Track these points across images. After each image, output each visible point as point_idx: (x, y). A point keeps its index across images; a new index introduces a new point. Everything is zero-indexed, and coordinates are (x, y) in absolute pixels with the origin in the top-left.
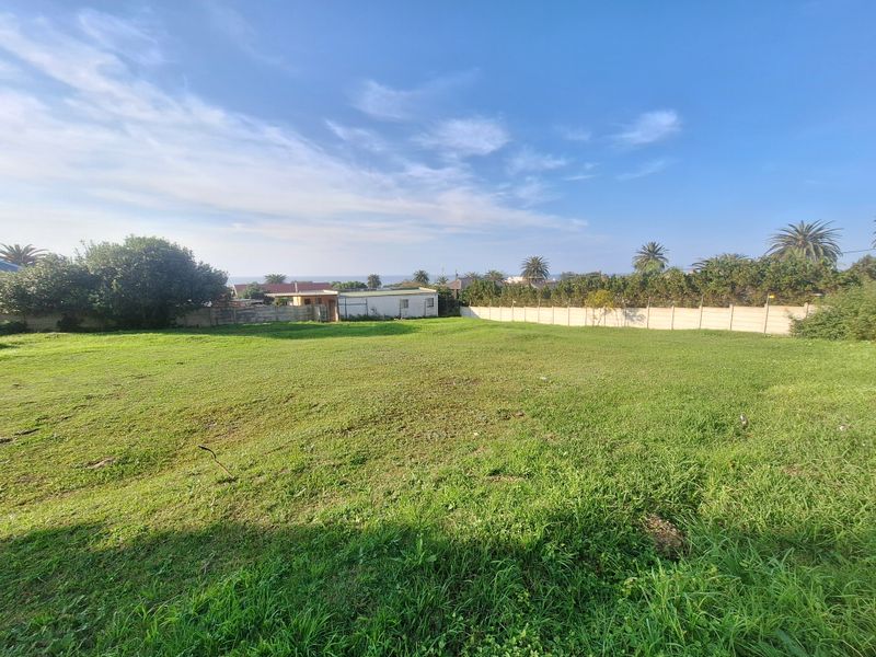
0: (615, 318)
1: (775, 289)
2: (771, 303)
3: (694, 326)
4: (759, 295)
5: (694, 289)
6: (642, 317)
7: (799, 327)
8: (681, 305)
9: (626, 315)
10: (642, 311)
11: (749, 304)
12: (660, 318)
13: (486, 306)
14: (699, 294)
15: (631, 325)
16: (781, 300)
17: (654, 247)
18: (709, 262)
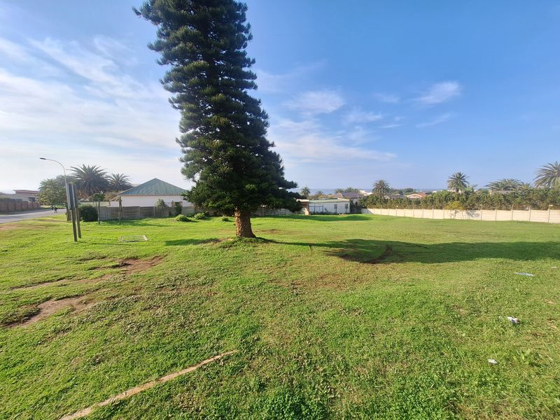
0: (462, 215)
1: (553, 202)
2: (551, 208)
3: (509, 219)
4: (545, 204)
5: (508, 201)
6: (478, 215)
8: (500, 209)
9: (468, 214)
10: (477, 212)
11: (539, 208)
12: (486, 215)
13: (378, 208)
14: (510, 204)
15: (471, 218)
16: (557, 207)
17: (460, 174)
18: (497, 185)
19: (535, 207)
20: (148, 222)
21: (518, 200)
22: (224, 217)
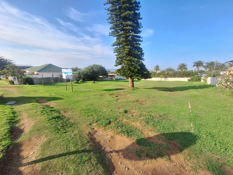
0: (164, 79)
1: (186, 75)
7: (189, 80)
8: (173, 77)
10: (167, 78)
12: (170, 79)
15: (166, 80)
16: (186, 77)
17: (158, 66)
18: (168, 69)
19: (181, 77)
20: (59, 84)
21: (178, 75)
22: (93, 81)
